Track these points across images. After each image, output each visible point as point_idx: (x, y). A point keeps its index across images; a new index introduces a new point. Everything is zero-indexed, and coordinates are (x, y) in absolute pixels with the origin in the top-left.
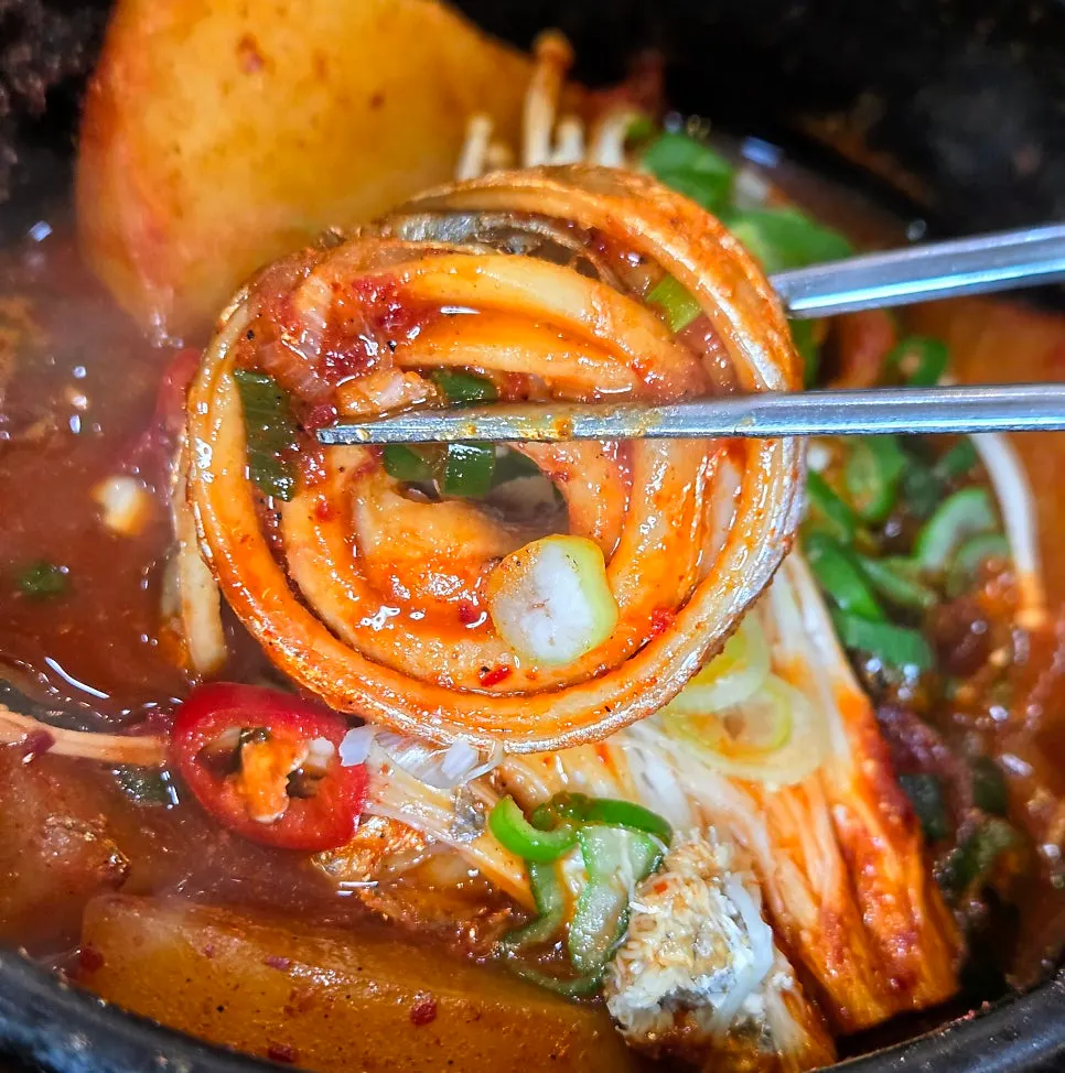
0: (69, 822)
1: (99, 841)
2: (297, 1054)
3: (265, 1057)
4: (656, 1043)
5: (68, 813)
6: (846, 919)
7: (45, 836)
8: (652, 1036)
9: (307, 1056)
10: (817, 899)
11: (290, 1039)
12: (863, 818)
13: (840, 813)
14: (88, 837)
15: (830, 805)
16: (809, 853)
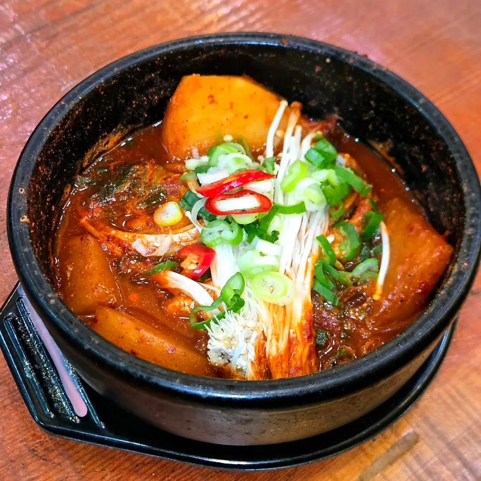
0: (103, 287)
1: (110, 294)
2: (138, 353)
3: (130, 352)
4: (217, 367)
5: (104, 285)
6: (283, 357)
7: (96, 288)
8: (217, 365)
9: (140, 354)
10: (278, 350)
11: (137, 349)
12: (297, 334)
13: (292, 331)
14: (107, 292)
15: (290, 328)
16: (280, 338)
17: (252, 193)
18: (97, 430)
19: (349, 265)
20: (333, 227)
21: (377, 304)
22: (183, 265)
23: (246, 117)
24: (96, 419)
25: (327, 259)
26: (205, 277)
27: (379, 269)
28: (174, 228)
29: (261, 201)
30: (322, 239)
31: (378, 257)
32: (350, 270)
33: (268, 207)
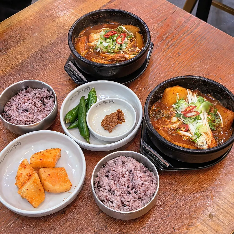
17: (194, 111)
18: (173, 168)
19: (214, 121)
20: (208, 114)
21: (223, 128)
22: (181, 129)
23: (181, 95)
24: (171, 165)
25: (210, 121)
26: (188, 131)
27: (221, 120)
28: (176, 123)
29: (196, 113)
30: (207, 117)
31: (220, 118)
32: (215, 122)
33: (198, 114)
